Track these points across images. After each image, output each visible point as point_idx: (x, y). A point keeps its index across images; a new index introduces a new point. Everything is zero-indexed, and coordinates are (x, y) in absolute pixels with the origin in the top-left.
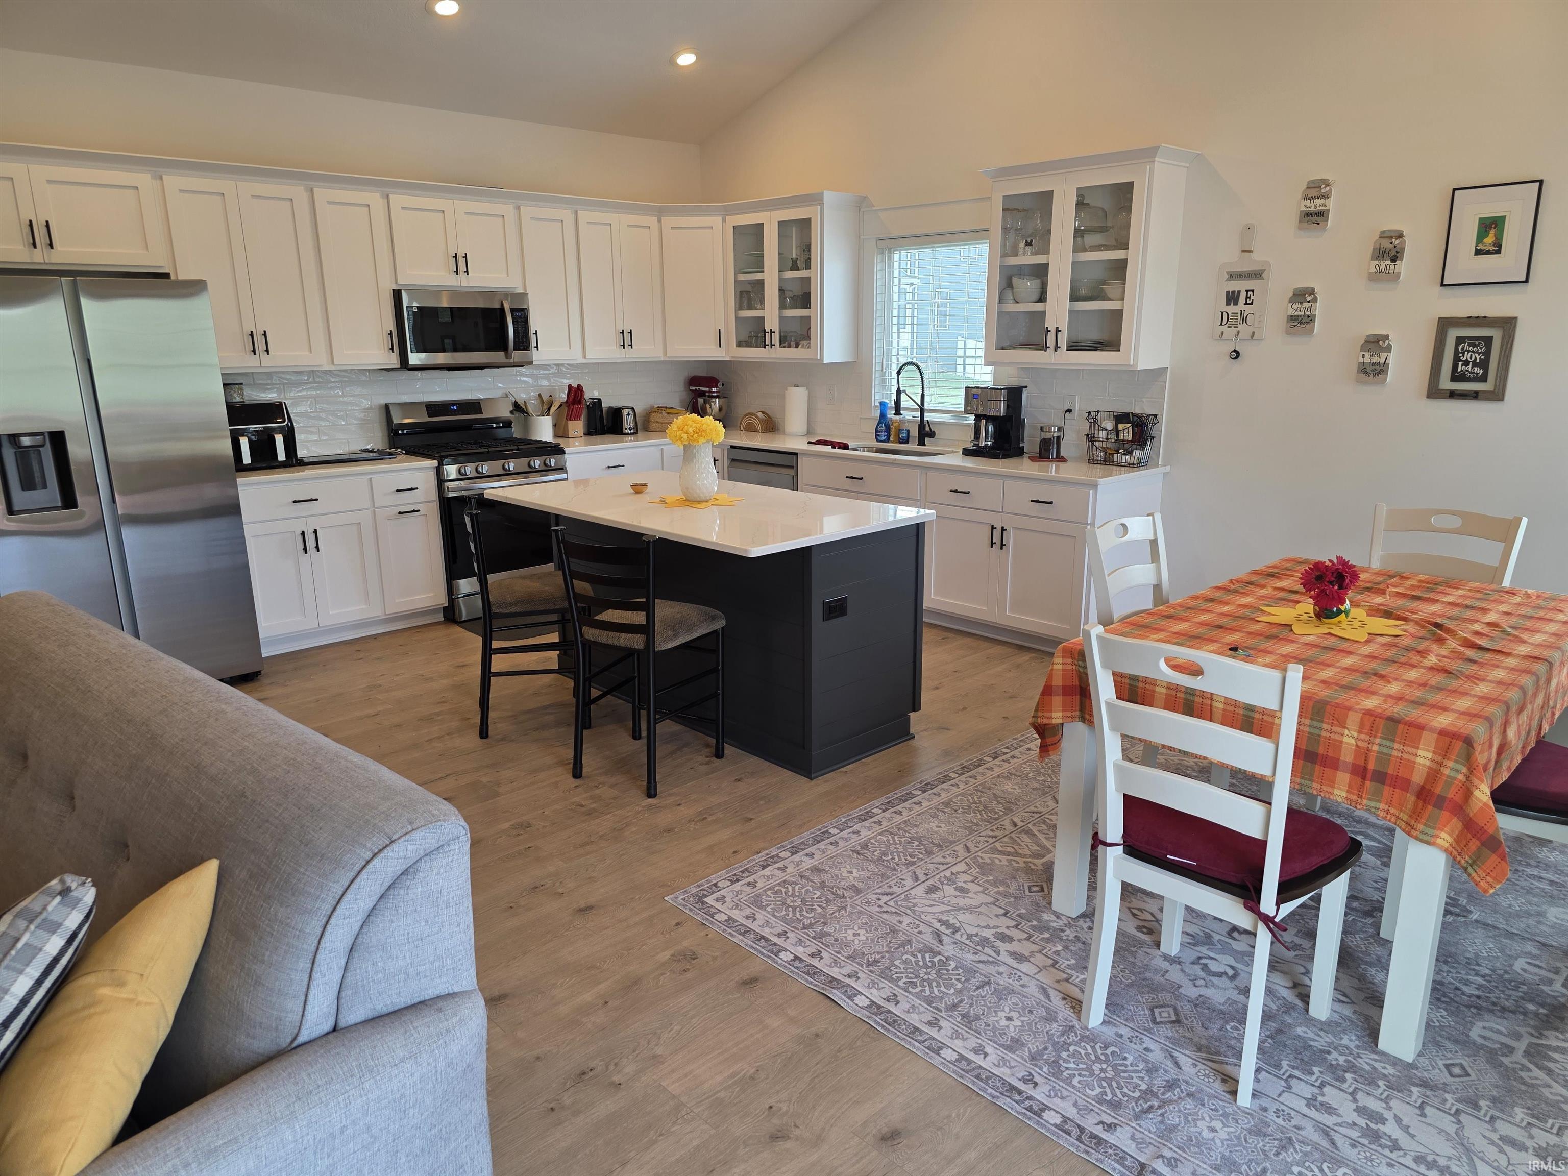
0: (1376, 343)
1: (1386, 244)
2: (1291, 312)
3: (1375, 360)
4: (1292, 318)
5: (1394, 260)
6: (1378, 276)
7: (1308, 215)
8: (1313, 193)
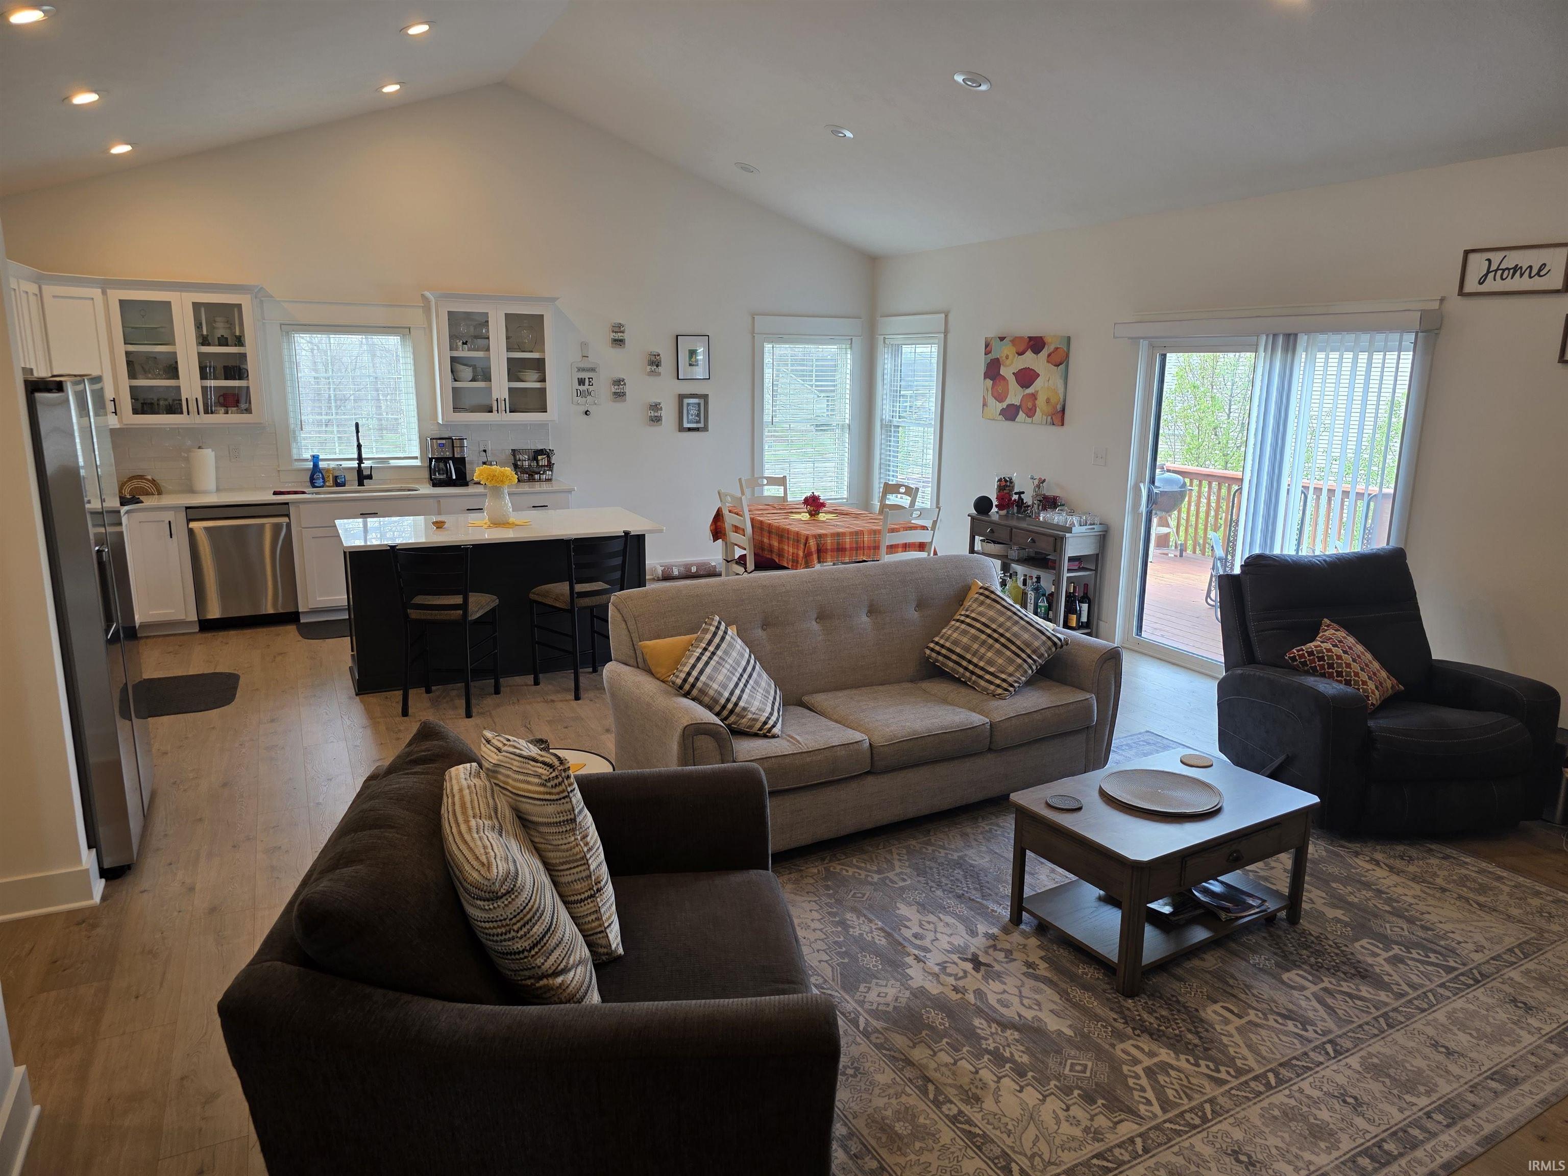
0: (656, 407)
1: (653, 358)
2: (613, 390)
3: (656, 414)
4: (615, 393)
5: (657, 366)
6: (652, 373)
7: (615, 340)
8: (617, 329)
